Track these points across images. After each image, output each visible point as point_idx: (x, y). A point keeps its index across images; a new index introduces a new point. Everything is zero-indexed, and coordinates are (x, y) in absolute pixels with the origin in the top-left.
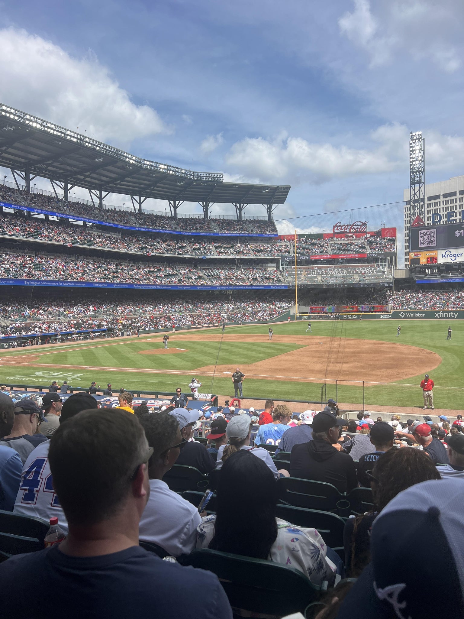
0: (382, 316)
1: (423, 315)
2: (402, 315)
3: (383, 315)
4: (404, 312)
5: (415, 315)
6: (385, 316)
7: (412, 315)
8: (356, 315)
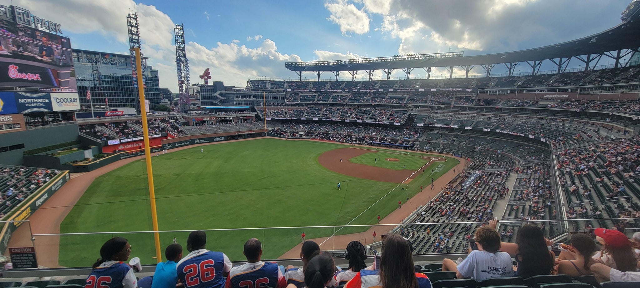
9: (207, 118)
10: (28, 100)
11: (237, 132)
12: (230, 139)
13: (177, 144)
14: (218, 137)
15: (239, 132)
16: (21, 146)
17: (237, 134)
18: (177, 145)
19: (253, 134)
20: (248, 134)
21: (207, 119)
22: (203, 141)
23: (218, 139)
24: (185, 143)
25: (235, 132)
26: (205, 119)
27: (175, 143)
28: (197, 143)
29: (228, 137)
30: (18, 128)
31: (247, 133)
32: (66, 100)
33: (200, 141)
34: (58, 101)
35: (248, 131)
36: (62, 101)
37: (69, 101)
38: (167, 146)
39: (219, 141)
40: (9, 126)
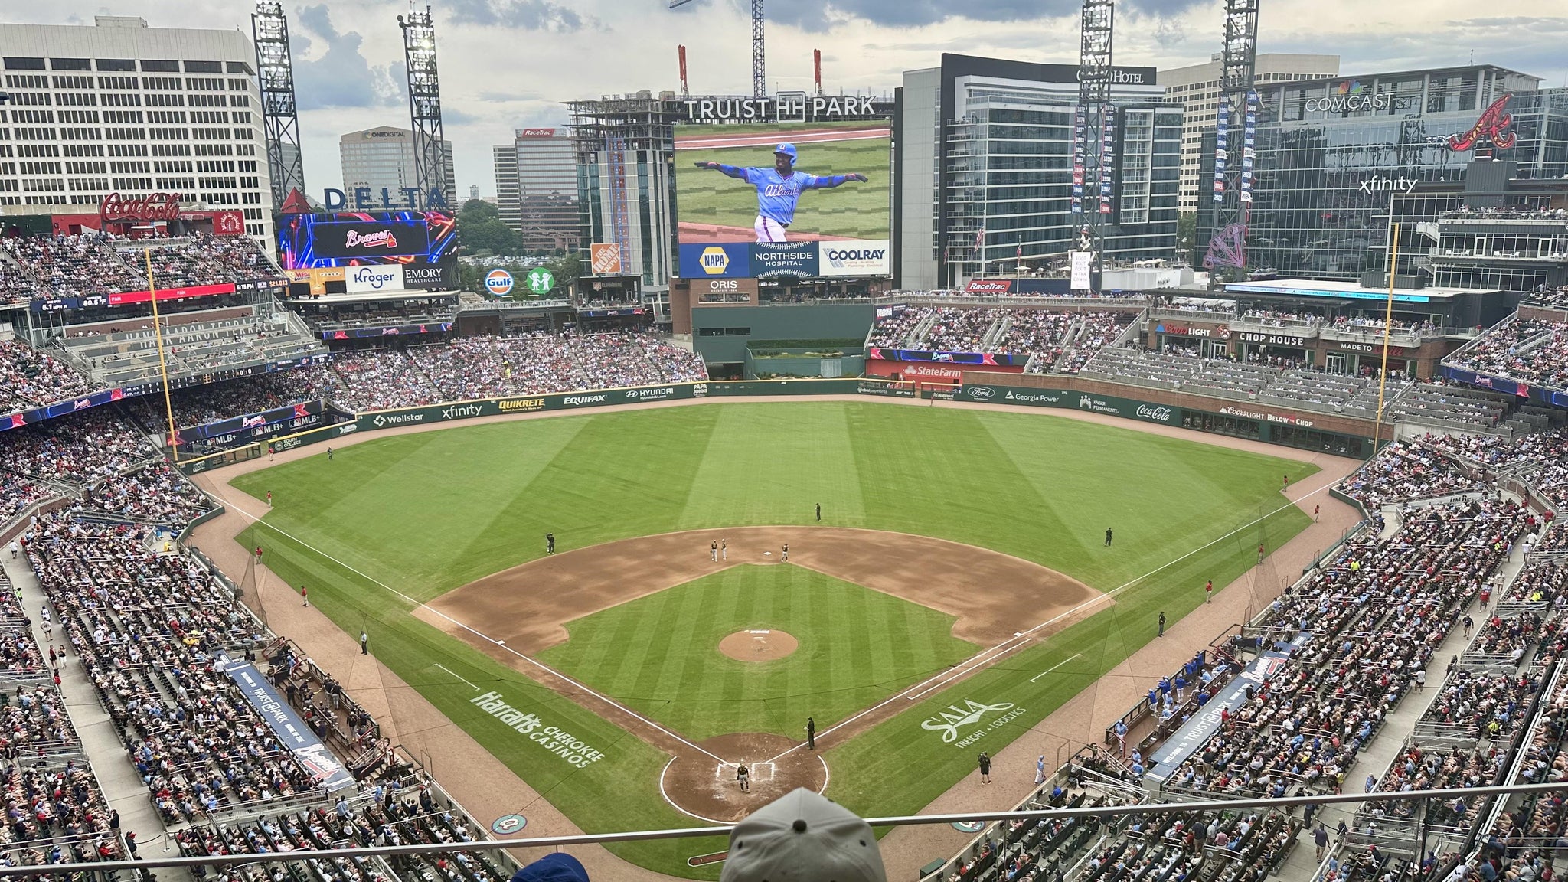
0: (342, 430)
1: (420, 417)
2: (380, 421)
3: (343, 427)
4: (382, 415)
5: (404, 418)
6: (348, 429)
7: (399, 420)
8: (299, 438)
9: (1203, 326)
10: (773, 256)
11: (1227, 404)
12: (1193, 426)
13: (1010, 393)
14: (1150, 406)
15: (1236, 406)
16: (746, 331)
17: (1223, 411)
18: (1010, 396)
19: (1302, 430)
20: (1274, 426)
21: (1202, 333)
22: (1100, 405)
23: (1148, 413)
24: (1043, 397)
25: (1218, 403)
26: (1196, 332)
27: (1005, 390)
28: (1085, 408)
29: (1185, 413)
30: (747, 301)
31: (1270, 417)
32: (853, 255)
33: (1093, 405)
34: (834, 256)
35: (1279, 412)
36: (843, 255)
37: (862, 256)
38: (978, 391)
39: (1150, 420)
40: (732, 296)
